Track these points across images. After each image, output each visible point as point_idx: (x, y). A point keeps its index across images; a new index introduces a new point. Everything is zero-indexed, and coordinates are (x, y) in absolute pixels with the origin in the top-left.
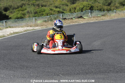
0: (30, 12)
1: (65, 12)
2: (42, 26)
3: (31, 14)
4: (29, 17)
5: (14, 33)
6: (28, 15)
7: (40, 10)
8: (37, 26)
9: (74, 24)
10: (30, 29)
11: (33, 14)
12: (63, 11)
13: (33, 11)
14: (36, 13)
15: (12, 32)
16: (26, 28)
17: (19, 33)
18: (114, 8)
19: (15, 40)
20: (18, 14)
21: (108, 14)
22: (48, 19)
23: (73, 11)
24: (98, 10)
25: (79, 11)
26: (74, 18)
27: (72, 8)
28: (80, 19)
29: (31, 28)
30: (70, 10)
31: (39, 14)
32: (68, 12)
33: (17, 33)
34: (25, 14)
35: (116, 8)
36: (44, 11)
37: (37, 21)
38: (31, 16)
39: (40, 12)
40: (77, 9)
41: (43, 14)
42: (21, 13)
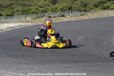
0: (18, 10)
1: (48, 11)
2: (33, 22)
3: (19, 12)
4: (18, 14)
5: (10, 28)
6: (17, 13)
7: (27, 9)
8: (28, 23)
9: (59, 21)
10: (22, 25)
11: (21, 13)
12: (46, 10)
13: (21, 10)
14: (23, 11)
15: (8, 27)
16: (19, 24)
17: (14, 28)
18: (89, 9)
19: (12, 33)
20: (8, 12)
21: (86, 14)
22: (36, 17)
23: (54, 10)
24: (75, 10)
25: (60, 11)
26: (58, 16)
27: (54, 8)
28: (63, 18)
29: (24, 24)
30: (52, 10)
31: (26, 13)
32: (51, 11)
33: (13, 27)
34: (15, 12)
35: (90, 9)
36: (31, 10)
37: (26, 18)
38: (20, 14)
39: (27, 11)
40: (58, 9)
41: (29, 13)
42: (11, 11)
